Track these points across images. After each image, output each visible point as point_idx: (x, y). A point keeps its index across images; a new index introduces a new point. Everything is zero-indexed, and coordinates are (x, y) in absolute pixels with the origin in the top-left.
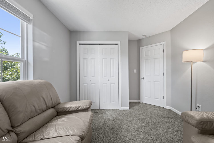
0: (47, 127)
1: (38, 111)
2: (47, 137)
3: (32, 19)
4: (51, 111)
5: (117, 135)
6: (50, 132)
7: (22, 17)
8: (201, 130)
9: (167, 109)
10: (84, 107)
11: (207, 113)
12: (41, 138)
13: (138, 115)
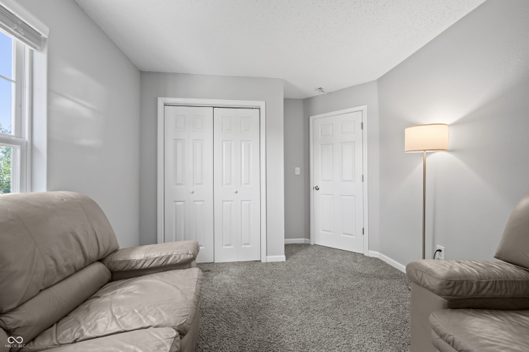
0: (88, 309)
1: (65, 270)
2: (92, 336)
3: (45, 39)
4: (96, 270)
5: (260, 323)
6: (98, 321)
7: (20, 31)
8: (450, 301)
9: (371, 258)
10: (180, 257)
11: (459, 262)
12: (73, 337)
13: (307, 274)
